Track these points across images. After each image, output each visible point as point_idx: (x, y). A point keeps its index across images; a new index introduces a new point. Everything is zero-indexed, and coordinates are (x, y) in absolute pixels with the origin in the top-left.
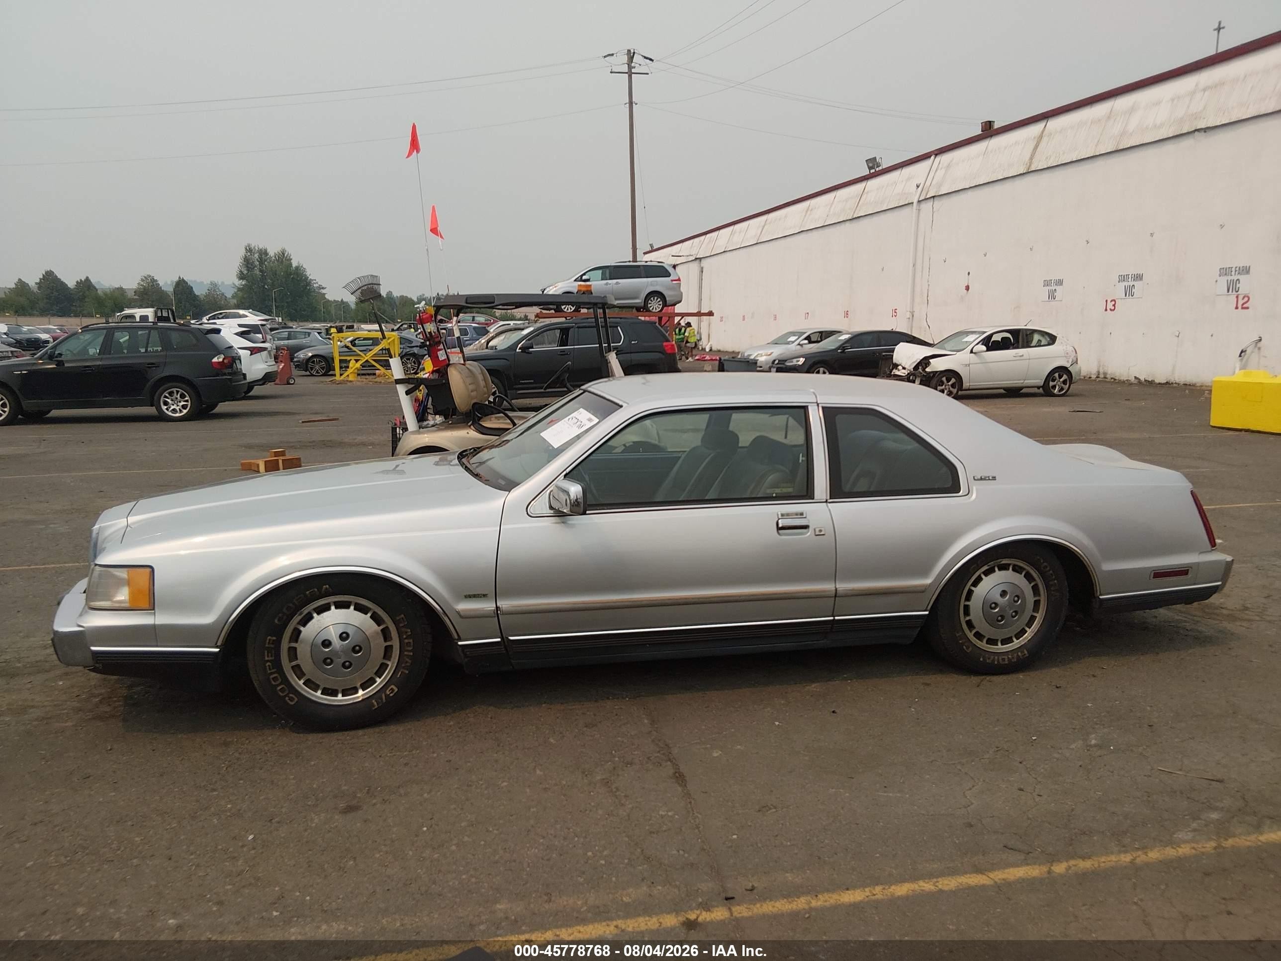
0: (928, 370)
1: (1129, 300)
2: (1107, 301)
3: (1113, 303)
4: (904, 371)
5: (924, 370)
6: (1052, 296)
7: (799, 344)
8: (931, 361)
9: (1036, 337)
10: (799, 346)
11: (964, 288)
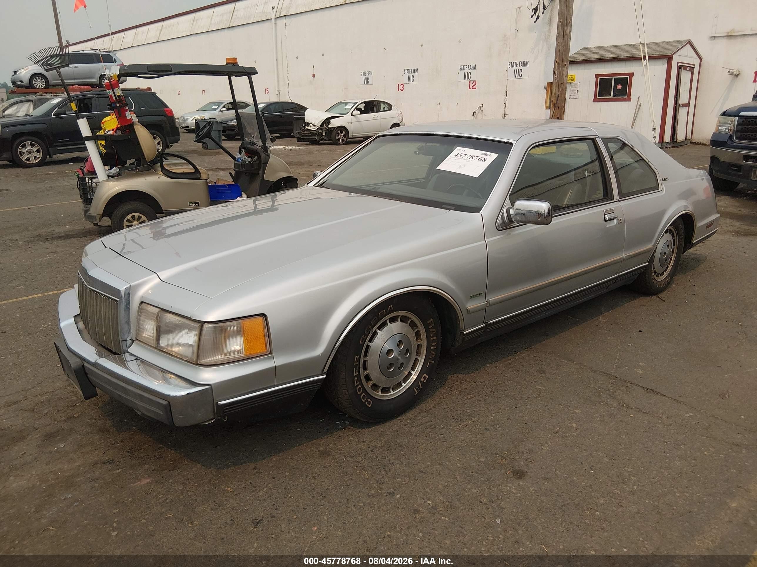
0: (330, 126)
1: (411, 84)
2: (398, 85)
3: (402, 86)
4: (314, 127)
5: (327, 126)
6: (366, 81)
7: (220, 111)
8: (331, 120)
9: (382, 106)
10: (220, 112)
11: (312, 76)
